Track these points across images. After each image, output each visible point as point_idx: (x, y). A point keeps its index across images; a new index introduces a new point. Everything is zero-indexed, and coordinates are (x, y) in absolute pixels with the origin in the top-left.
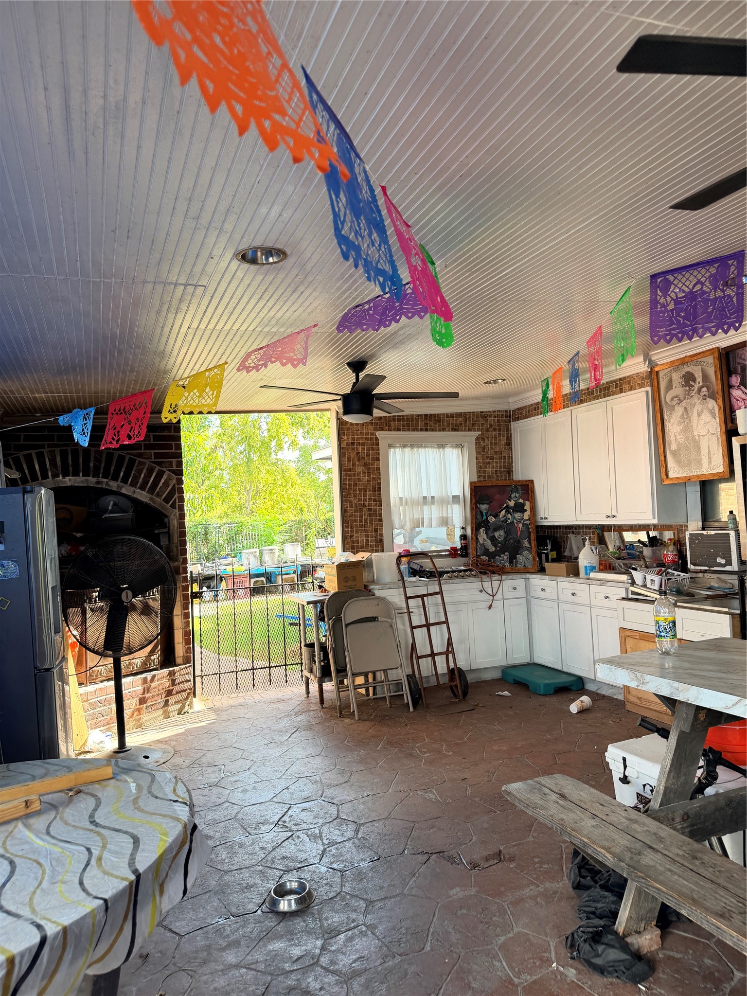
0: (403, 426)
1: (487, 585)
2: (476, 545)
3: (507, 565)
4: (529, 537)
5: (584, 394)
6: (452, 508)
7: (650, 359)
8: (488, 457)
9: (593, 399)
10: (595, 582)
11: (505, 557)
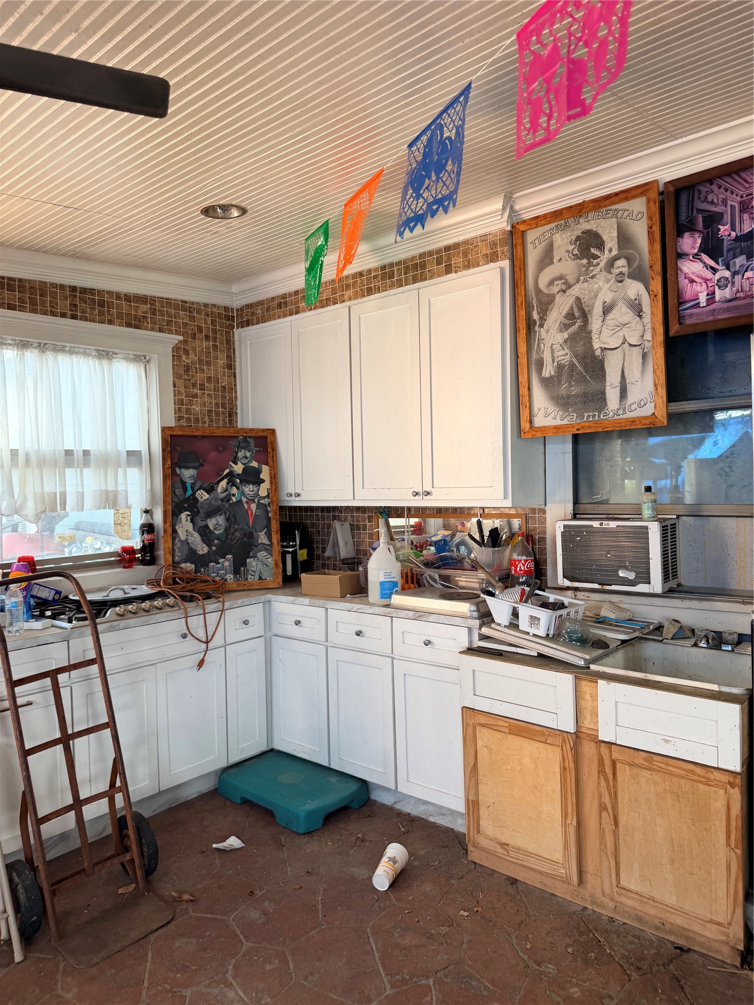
0: (21, 300)
1: (196, 623)
2: (173, 544)
3: (230, 577)
4: (268, 526)
5: (375, 277)
6: (125, 475)
7: (512, 207)
8: (194, 385)
9: (392, 286)
10: (403, 614)
11: (227, 564)
